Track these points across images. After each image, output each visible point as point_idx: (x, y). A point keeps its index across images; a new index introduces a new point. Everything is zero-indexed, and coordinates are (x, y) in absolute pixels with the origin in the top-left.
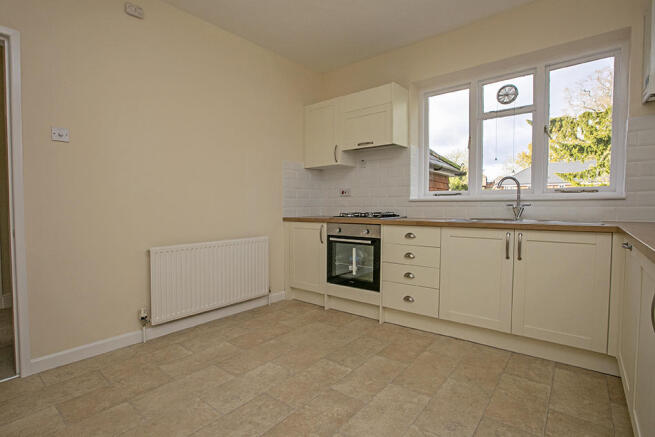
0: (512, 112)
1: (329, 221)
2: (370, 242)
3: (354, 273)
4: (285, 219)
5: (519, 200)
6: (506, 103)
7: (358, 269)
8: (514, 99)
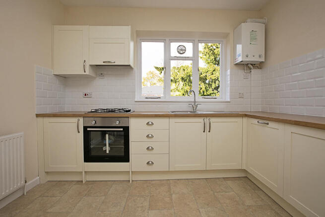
0: (184, 58)
1: (85, 116)
2: (122, 129)
3: (108, 152)
4: (38, 116)
5: (195, 102)
6: (181, 54)
7: (111, 149)
8: (184, 53)
